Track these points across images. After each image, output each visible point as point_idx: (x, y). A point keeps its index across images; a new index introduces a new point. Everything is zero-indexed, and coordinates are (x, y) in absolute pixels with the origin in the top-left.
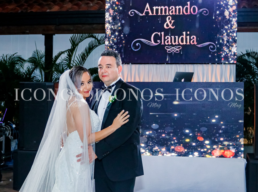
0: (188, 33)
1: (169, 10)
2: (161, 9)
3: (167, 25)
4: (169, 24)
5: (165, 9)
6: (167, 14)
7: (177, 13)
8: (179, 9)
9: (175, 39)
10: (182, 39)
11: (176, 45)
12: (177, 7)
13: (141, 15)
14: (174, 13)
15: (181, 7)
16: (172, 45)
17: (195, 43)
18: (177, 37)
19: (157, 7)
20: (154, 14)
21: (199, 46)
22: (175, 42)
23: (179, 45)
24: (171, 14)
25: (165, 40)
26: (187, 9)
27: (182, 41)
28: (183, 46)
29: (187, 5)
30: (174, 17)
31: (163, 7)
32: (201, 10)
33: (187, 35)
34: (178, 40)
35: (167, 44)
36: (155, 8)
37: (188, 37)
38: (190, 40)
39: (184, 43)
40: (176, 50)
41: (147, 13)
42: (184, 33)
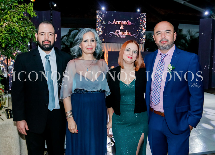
0: (128, 31)
1: (122, 23)
2: (119, 22)
3: (121, 28)
4: (122, 27)
5: (121, 22)
6: (121, 24)
7: (124, 24)
8: (125, 23)
9: (124, 33)
10: (126, 33)
11: (124, 35)
12: (125, 22)
13: (112, 24)
14: (123, 24)
15: (126, 22)
16: (123, 35)
17: (130, 35)
18: (124, 32)
19: (118, 21)
20: (117, 23)
21: (131, 36)
22: (124, 34)
23: (125, 35)
24: (122, 24)
25: (120, 33)
26: (128, 23)
27: (126, 34)
28: (126, 35)
29: (128, 21)
30: (123, 25)
31: (120, 21)
32: (132, 23)
33: (127, 32)
34: (125, 33)
35: (121, 34)
36: (117, 21)
37: (128, 32)
38: (129, 33)
39: (127, 34)
40: (124, 37)
41: (114, 23)
42: (127, 31)
